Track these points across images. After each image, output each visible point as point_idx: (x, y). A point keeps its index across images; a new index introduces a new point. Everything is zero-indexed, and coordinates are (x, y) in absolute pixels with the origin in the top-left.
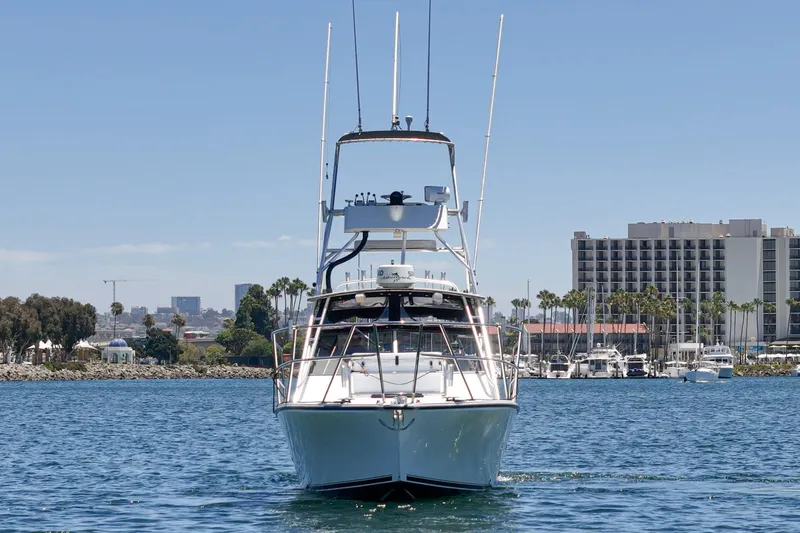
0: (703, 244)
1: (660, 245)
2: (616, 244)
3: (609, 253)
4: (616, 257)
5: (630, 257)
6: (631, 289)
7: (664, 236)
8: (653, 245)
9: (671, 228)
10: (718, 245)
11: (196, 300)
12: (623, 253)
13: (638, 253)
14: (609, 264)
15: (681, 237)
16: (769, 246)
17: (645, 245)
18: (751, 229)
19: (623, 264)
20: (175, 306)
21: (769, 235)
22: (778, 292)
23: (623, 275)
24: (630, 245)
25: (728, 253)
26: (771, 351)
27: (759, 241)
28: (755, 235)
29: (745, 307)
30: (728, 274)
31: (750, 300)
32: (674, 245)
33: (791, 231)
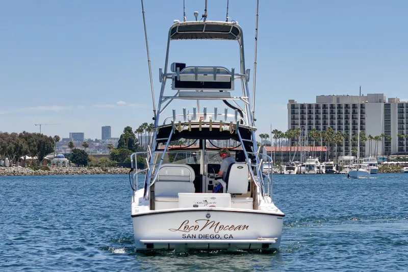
0: (354, 106)
1: (332, 106)
2: (310, 106)
3: (306, 111)
4: (310, 112)
5: (317, 112)
6: (317, 128)
7: (335, 102)
8: (329, 106)
9: (338, 98)
10: (362, 106)
11: (82, 134)
12: (314, 111)
13: (321, 111)
14: (306, 116)
15: (343, 103)
16: (387, 107)
17: (325, 107)
18: (378, 98)
19: (314, 116)
20: (71, 136)
21: (387, 101)
22: (392, 130)
23: (314, 121)
24: (317, 106)
25: (366, 110)
26: (388, 160)
27: (383, 105)
28: (380, 102)
29: (376, 138)
30: (366, 121)
31: (379, 134)
32: (339, 106)
33: (398, 100)
